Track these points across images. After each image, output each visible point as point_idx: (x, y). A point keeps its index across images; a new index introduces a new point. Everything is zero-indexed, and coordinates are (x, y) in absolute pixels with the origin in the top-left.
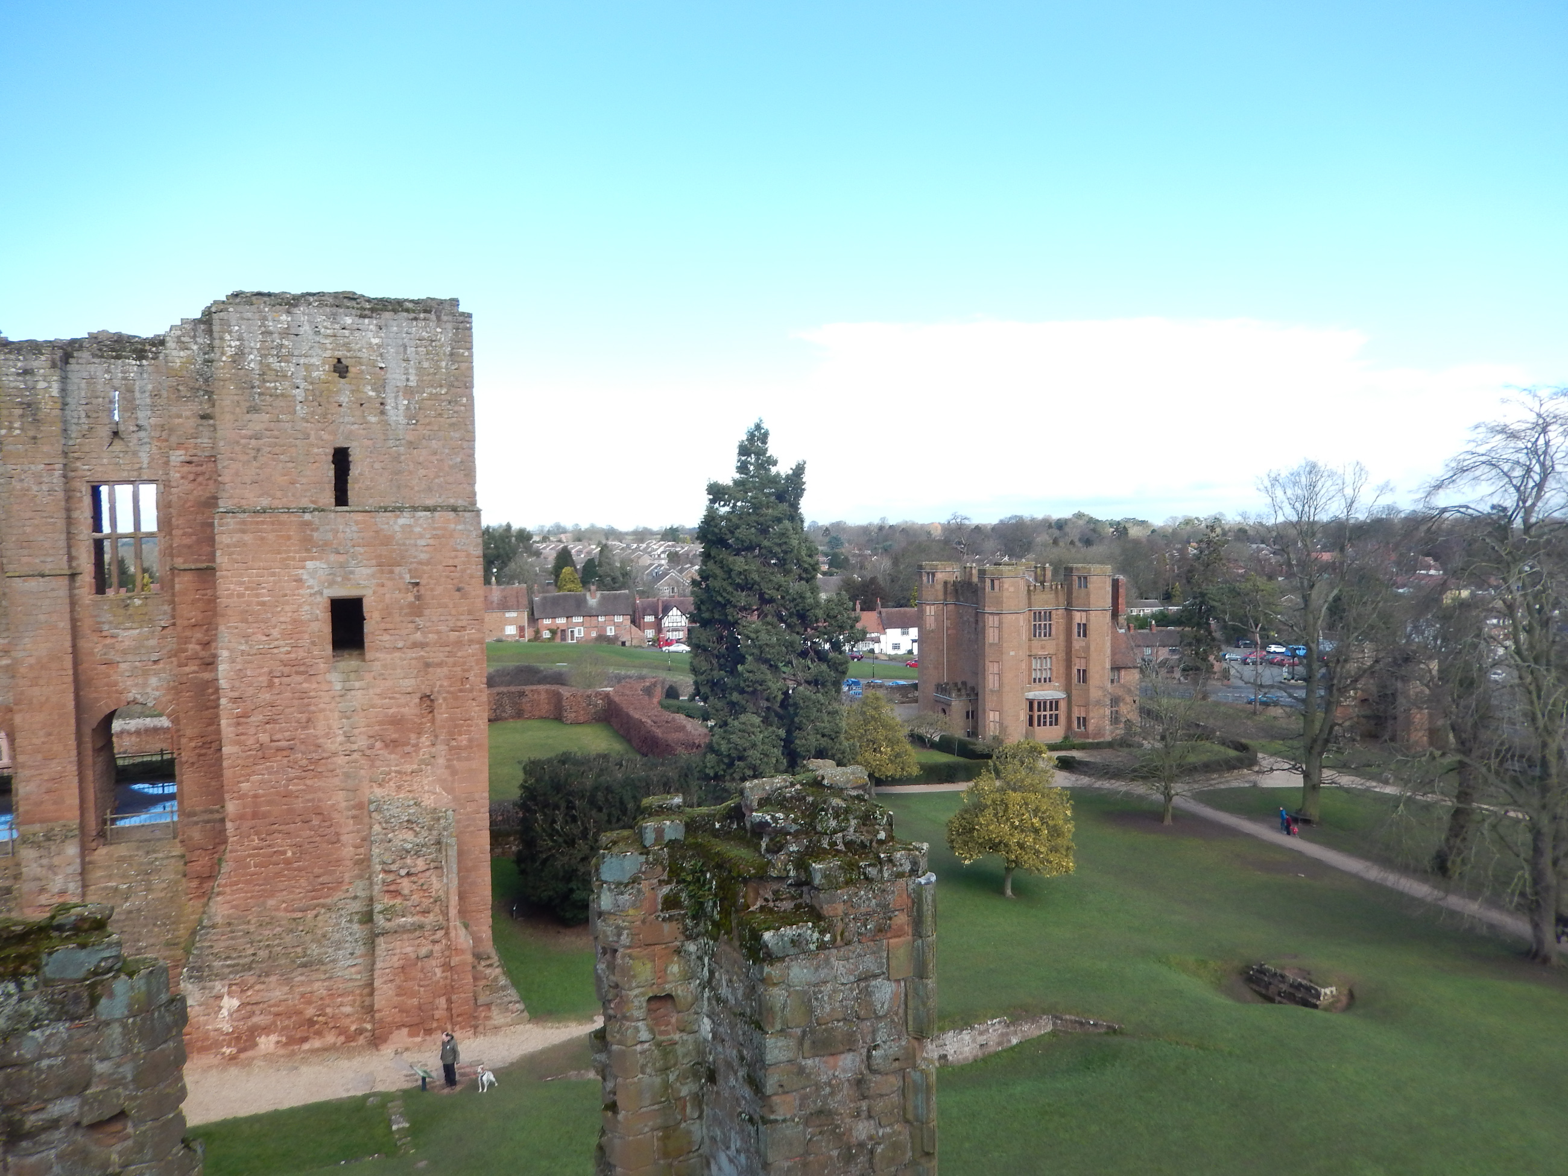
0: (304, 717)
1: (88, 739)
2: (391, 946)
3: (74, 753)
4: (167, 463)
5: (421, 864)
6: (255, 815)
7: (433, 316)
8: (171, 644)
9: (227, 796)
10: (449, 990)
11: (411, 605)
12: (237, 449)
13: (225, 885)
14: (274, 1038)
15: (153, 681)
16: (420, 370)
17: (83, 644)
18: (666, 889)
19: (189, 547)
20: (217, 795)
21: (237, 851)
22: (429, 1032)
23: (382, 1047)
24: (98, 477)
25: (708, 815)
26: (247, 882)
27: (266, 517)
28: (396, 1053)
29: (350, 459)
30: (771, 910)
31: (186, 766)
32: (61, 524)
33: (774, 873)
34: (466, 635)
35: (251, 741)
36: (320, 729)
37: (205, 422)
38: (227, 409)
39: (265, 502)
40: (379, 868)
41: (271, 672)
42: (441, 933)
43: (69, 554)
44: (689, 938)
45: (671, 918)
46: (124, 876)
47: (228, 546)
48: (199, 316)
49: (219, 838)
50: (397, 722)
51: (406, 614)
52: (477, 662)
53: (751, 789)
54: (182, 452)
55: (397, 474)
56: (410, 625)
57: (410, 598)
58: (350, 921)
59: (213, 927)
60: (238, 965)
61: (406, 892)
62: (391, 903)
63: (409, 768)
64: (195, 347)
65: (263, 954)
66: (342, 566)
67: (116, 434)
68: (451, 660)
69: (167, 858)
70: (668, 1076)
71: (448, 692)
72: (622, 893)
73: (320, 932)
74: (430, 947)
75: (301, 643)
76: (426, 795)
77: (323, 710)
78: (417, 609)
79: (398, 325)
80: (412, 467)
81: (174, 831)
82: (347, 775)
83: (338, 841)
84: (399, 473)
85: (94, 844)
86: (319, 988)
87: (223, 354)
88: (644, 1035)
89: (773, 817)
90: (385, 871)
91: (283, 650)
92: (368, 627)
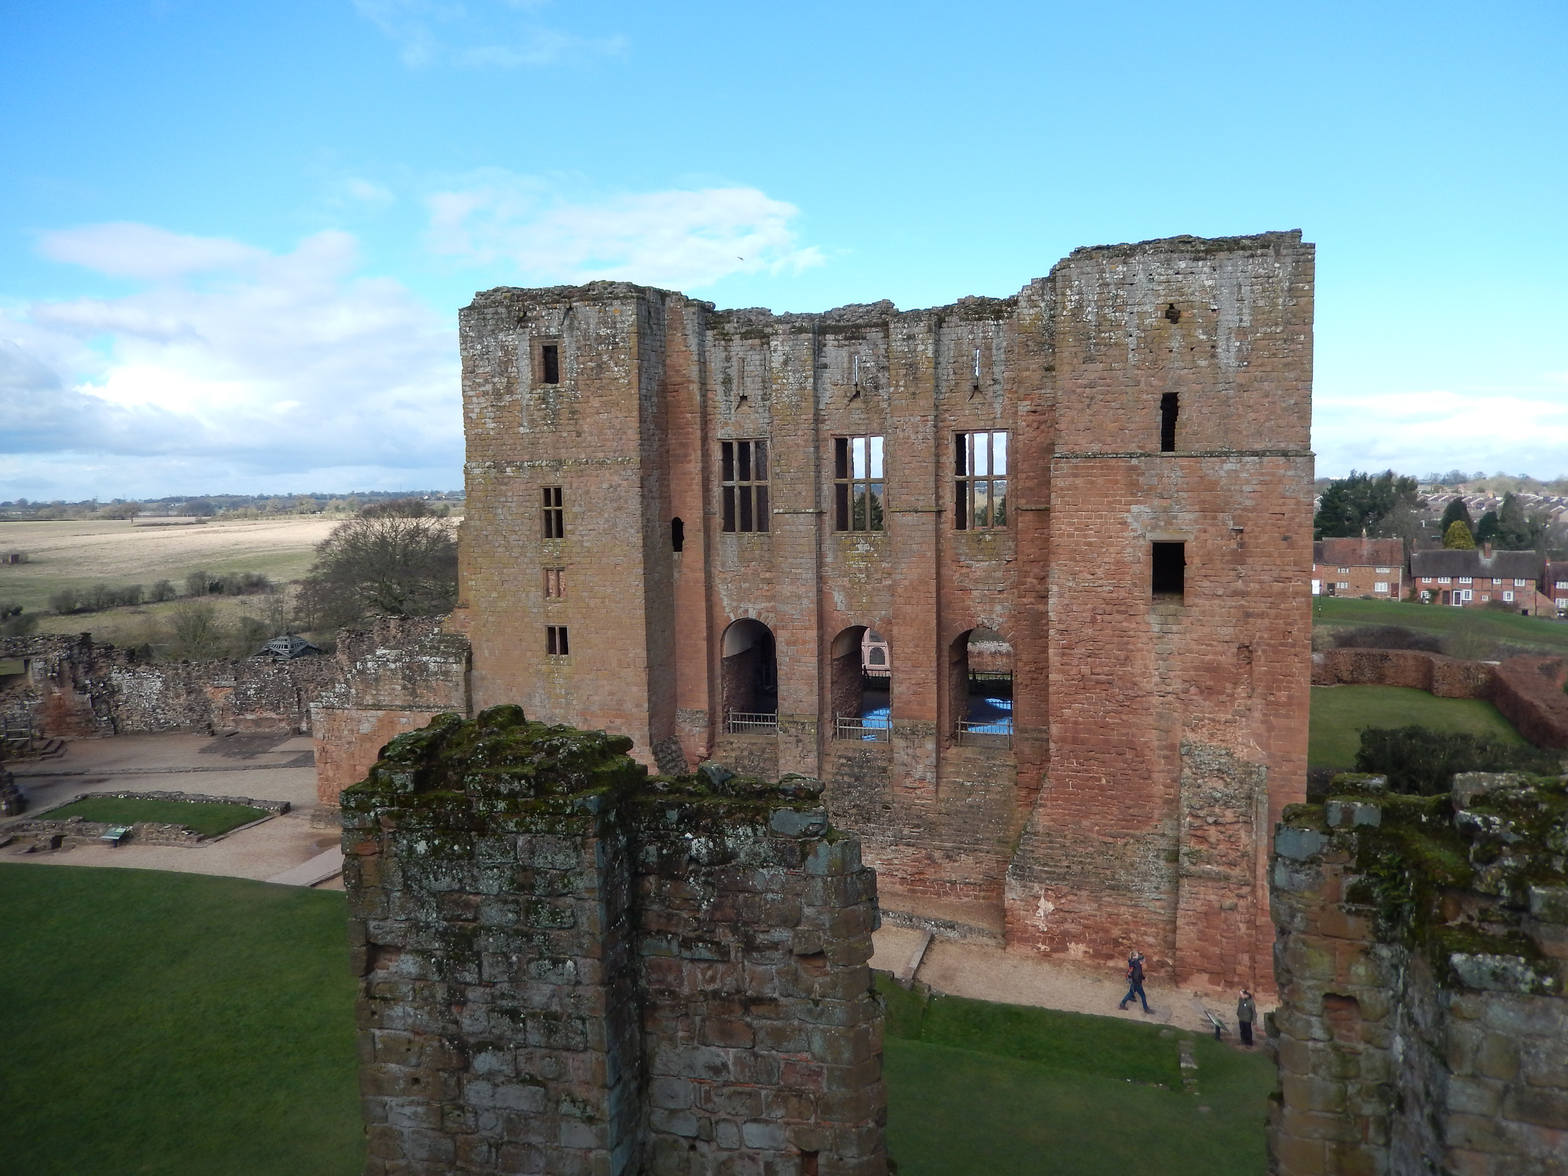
0: (1122, 654)
1: (946, 653)
2: (1195, 890)
3: (935, 664)
4: (1016, 413)
5: (1229, 815)
6: (1075, 740)
7: (1271, 251)
8: (1013, 575)
9: (1051, 719)
10: (1253, 949)
11: (1234, 552)
12: (1073, 397)
13: (1047, 799)
14: (1082, 947)
15: (998, 608)
16: (1255, 308)
17: (945, 571)
18: (1353, 879)
19: (1031, 489)
20: (1044, 717)
21: (1058, 770)
22: (1230, 984)
23: (1181, 985)
24: (962, 426)
25: (1416, 805)
26: (1066, 800)
27: (1096, 463)
28: (1196, 995)
29: (1179, 404)
30: (1473, 931)
31: (1021, 687)
32: (931, 467)
33: (1481, 888)
34: (1291, 587)
35: (1074, 671)
36: (1137, 668)
37: (1048, 374)
38: (1065, 361)
39: (1096, 448)
40: (1187, 811)
41: (1094, 609)
42: (1246, 890)
43: (937, 493)
44: (1382, 940)
45: (1358, 913)
46: (969, 775)
47: (1062, 489)
48: (1048, 275)
49: (1045, 757)
50: (1212, 669)
51: (1228, 562)
52: (1303, 616)
53: (1463, 782)
54: (1028, 402)
55: (1224, 418)
56: (1231, 573)
57: (1233, 545)
58: (1157, 857)
59: (1036, 834)
60: (1054, 872)
61: (1213, 840)
62: (1197, 848)
63: (1223, 717)
64: (1043, 305)
65: (1076, 868)
66: (1165, 510)
67: (976, 388)
68: (1273, 612)
69: (1003, 766)
70: (1346, 1086)
71: (1268, 645)
72: (1297, 872)
73: (1128, 860)
74: (1235, 900)
75: (1123, 583)
76: (1240, 748)
77: (1141, 650)
78: (1239, 557)
79: (1234, 265)
80: (1241, 411)
81: (1010, 743)
82: (1160, 716)
83: (1149, 778)
84: (1228, 416)
85: (948, 743)
86: (1126, 913)
87: (1064, 308)
88: (1318, 1032)
89: (1486, 821)
90: (1193, 816)
91: (1105, 588)
92: (1189, 572)
